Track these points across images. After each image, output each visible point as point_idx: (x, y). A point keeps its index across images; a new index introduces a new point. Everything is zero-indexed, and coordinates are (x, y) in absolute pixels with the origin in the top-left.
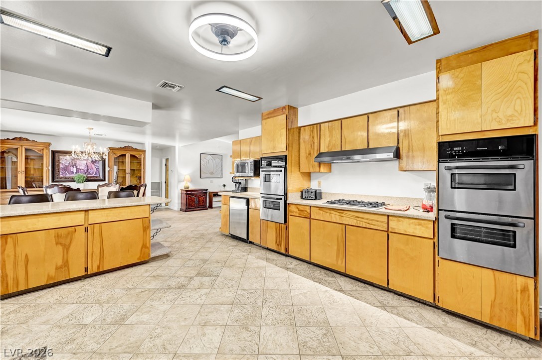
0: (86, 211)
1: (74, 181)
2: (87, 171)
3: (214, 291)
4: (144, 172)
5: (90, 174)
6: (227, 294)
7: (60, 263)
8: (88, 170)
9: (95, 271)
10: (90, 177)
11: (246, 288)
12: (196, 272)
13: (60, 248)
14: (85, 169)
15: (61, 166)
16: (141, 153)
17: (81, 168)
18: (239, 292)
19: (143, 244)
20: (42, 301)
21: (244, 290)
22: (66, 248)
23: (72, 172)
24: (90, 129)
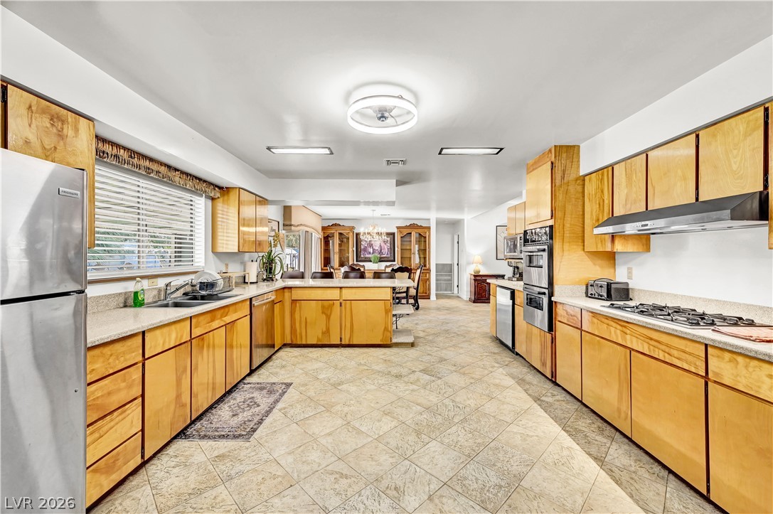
0: (341, 288)
1: (371, 261)
2: (380, 252)
3: (422, 391)
4: (429, 252)
5: (383, 254)
6: (431, 398)
7: (324, 329)
8: (381, 250)
9: (347, 343)
10: (383, 258)
11: (458, 399)
12: (422, 368)
13: (324, 316)
14: (379, 250)
15: (362, 247)
16: (426, 230)
17: (376, 248)
18: (447, 401)
19: (385, 327)
20: (310, 355)
21: (453, 401)
22: (328, 317)
23: (370, 253)
24: (373, 210)
